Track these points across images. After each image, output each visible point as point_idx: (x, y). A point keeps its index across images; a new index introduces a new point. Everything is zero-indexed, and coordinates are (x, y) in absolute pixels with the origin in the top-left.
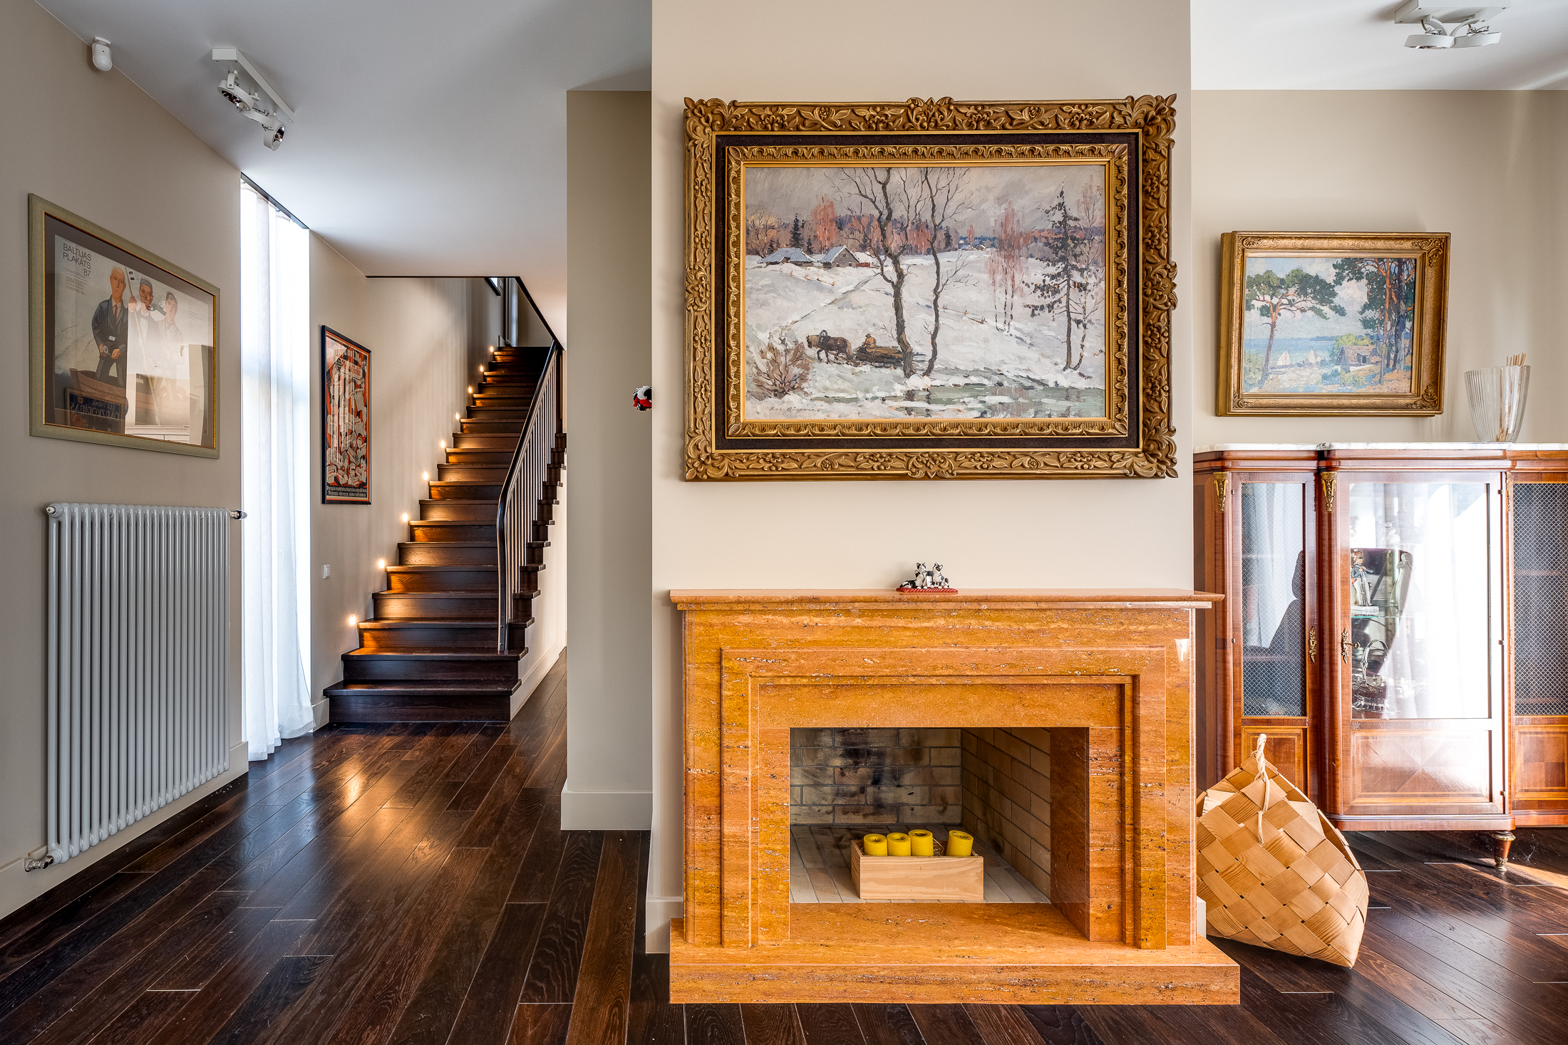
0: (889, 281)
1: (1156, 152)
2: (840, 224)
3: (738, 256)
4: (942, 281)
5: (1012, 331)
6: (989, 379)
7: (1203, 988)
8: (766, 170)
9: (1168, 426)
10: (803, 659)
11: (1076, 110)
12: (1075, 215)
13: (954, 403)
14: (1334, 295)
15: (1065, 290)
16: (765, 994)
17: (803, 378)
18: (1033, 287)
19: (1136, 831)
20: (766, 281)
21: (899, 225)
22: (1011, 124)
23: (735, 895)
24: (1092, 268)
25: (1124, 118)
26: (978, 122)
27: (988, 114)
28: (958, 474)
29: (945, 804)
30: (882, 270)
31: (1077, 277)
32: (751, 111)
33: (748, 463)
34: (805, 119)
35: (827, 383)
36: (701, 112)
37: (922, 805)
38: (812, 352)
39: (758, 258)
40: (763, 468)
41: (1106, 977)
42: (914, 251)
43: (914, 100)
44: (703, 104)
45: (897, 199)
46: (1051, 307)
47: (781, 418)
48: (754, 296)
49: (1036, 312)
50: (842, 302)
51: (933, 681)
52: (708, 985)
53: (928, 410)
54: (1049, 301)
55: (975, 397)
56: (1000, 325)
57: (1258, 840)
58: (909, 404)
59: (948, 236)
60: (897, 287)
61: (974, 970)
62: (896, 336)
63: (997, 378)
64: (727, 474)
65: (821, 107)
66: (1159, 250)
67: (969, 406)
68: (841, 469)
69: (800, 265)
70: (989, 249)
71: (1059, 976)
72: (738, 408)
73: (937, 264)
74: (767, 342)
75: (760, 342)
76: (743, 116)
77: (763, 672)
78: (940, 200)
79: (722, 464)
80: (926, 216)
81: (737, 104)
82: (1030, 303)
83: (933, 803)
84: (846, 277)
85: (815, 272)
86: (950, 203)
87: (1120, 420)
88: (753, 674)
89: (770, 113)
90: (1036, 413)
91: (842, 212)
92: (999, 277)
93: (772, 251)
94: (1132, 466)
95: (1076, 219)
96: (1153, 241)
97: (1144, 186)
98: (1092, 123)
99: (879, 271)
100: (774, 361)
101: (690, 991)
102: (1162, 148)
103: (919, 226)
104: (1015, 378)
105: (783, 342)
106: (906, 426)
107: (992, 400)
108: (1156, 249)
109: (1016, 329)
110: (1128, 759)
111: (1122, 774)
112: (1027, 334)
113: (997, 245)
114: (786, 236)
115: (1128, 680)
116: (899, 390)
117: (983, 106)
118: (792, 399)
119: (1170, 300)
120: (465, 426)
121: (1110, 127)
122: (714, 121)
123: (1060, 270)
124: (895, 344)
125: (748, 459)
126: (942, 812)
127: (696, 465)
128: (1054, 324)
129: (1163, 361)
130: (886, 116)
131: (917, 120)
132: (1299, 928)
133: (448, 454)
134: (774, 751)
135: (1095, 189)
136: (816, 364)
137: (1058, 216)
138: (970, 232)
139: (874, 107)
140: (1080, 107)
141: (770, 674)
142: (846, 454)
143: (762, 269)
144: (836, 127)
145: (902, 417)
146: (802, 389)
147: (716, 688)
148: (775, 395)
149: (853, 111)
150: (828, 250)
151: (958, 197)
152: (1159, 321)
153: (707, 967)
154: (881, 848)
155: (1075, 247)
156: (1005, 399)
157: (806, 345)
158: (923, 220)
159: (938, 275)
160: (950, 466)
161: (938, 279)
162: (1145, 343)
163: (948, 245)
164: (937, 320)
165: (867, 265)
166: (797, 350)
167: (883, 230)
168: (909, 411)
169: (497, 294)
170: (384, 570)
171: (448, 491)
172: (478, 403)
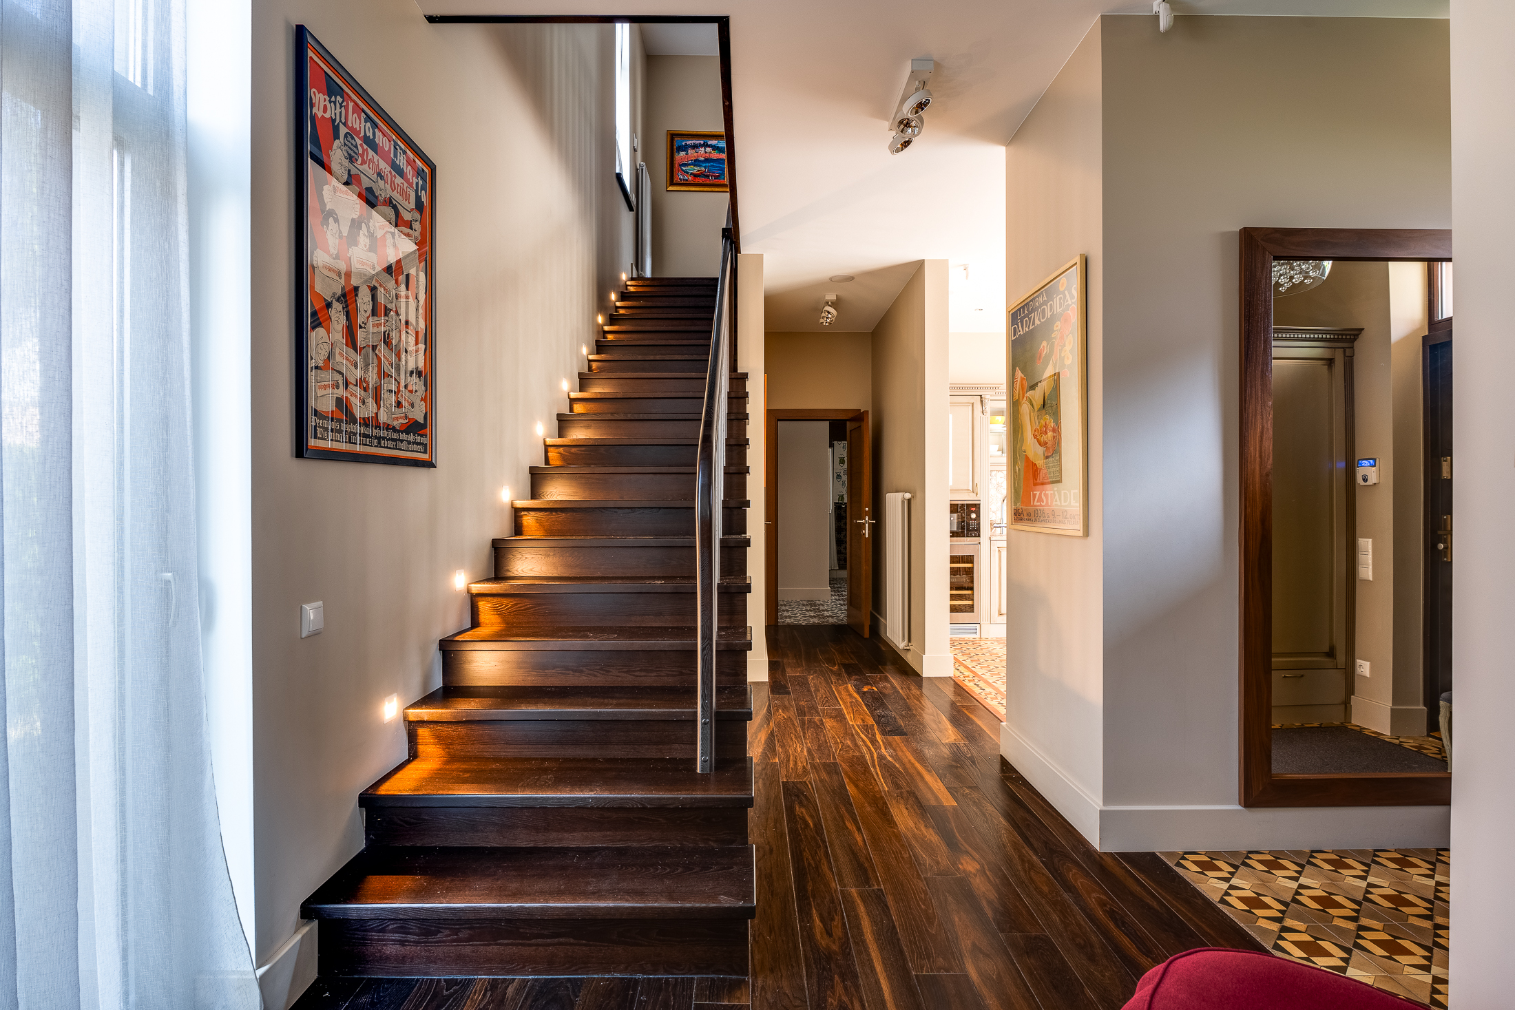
120: (594, 365)
133: (572, 401)
169: (631, 209)
170: (465, 594)
171: (572, 453)
172: (610, 337)
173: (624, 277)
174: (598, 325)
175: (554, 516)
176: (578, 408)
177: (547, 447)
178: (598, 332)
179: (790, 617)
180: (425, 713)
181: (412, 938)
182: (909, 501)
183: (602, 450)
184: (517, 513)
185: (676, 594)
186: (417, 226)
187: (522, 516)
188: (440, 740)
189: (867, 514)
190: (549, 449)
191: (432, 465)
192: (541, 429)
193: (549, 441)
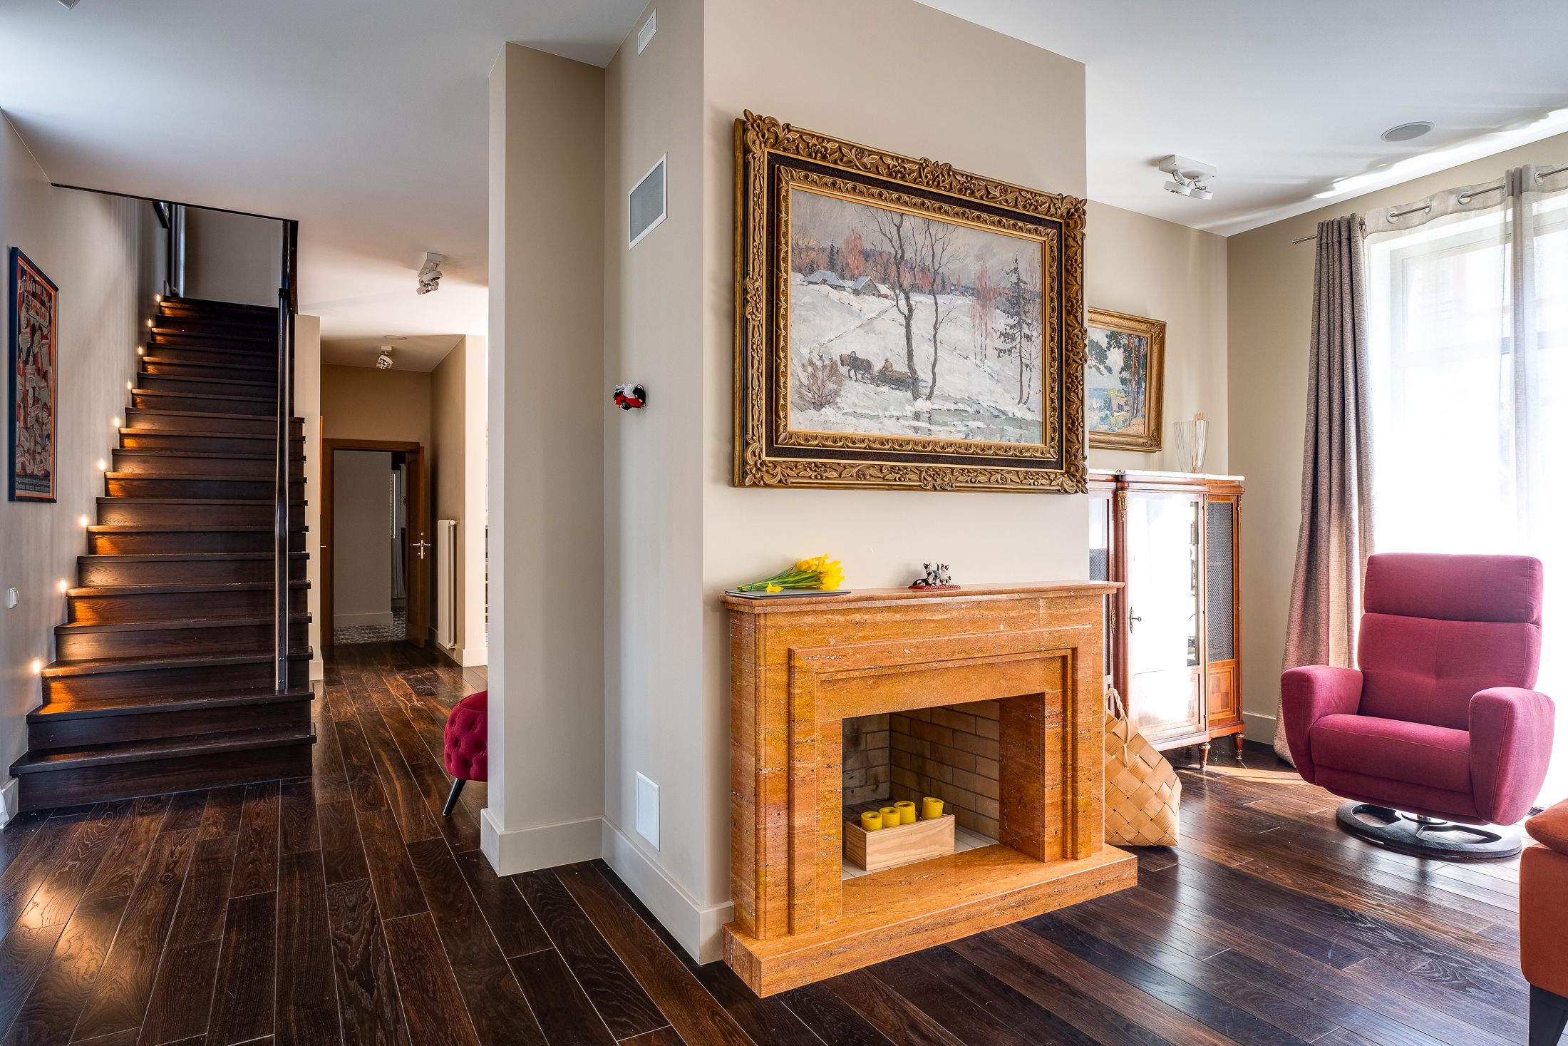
0: (902, 314)
1: (1074, 240)
2: (867, 256)
3: (786, 272)
4: (940, 320)
5: (986, 368)
6: (971, 406)
7: (1119, 879)
8: (808, 194)
9: (1083, 454)
10: (859, 653)
11: (1029, 196)
12: (1024, 279)
13: (947, 425)
14: (1106, 358)
15: (1018, 340)
16: (840, 966)
17: (836, 393)
18: (999, 333)
19: (1075, 769)
20: (807, 299)
21: (909, 265)
22: (987, 197)
23: (803, 883)
24: (1035, 323)
25: (1056, 209)
26: (966, 190)
27: (974, 184)
28: (956, 487)
29: (877, 782)
30: (897, 303)
31: (1026, 330)
32: (801, 137)
33: (797, 471)
34: (844, 155)
35: (856, 401)
36: (759, 126)
37: (860, 787)
38: (844, 370)
39: (801, 276)
40: (810, 477)
41: (1067, 885)
42: (919, 290)
43: (926, 160)
44: (761, 120)
45: (907, 243)
46: (1010, 351)
47: (819, 430)
48: (797, 312)
49: (1001, 354)
50: (867, 326)
51: (950, 665)
52: (793, 971)
53: (929, 430)
54: (1009, 346)
55: (962, 421)
56: (978, 363)
57: (1124, 766)
58: (916, 424)
59: (943, 281)
60: (908, 319)
61: (988, 902)
62: (907, 363)
63: (976, 407)
64: (780, 481)
65: (858, 148)
66: (1076, 317)
67: (958, 429)
68: (872, 479)
69: (836, 289)
70: (970, 297)
71: (1039, 892)
72: (785, 417)
73: (936, 303)
74: (807, 356)
75: (802, 357)
76: (794, 140)
77: (827, 669)
78: (938, 249)
79: (776, 471)
80: (928, 261)
81: (791, 128)
82: (998, 347)
83: (868, 783)
84: (870, 304)
85: (846, 296)
86: (944, 253)
87: (1053, 447)
88: (819, 671)
89: (817, 143)
90: (1001, 438)
91: (867, 246)
92: (977, 322)
93: (812, 271)
94: (1062, 484)
95: (1025, 283)
96: (1072, 309)
97: (1065, 265)
98: (1036, 208)
99: (895, 303)
100: (813, 375)
101: (779, 981)
102: (1078, 238)
103: (924, 269)
104: (987, 408)
105: (821, 357)
106: (916, 443)
107: (974, 424)
108: (1074, 315)
109: (988, 366)
110: (1069, 714)
111: (1064, 726)
112: (996, 372)
113: (976, 295)
114: (823, 259)
115: (1069, 652)
116: (909, 410)
117: (972, 178)
118: (828, 411)
119: (1083, 356)
120: (139, 400)
121: (1046, 215)
122: (768, 138)
123: (1016, 322)
124: (906, 369)
125: (796, 467)
126: (875, 791)
127: (754, 471)
128: (1012, 366)
129: (1079, 403)
130: (905, 168)
131: (926, 177)
132: (1150, 824)
133: (122, 436)
134: (829, 742)
135: (1036, 261)
136: (847, 382)
137: (1014, 279)
138: (958, 280)
139: (897, 159)
140: (1031, 195)
141: (832, 670)
142: (873, 466)
143: (803, 287)
144: (865, 168)
145: (910, 435)
146: (836, 404)
147: (784, 688)
148: (814, 408)
149: (881, 158)
150: (857, 278)
151: (950, 250)
152: (1076, 371)
153: (793, 954)
154: (878, 822)
155: (1025, 305)
156: (981, 425)
157: (839, 363)
158: (927, 265)
159: (937, 314)
160: (950, 479)
161: (937, 317)
162: (1067, 388)
163: (944, 289)
164: (936, 353)
165: (886, 296)
166: (832, 367)
167: (898, 268)
168: (916, 429)
169: (164, 225)
170: (65, 595)
171: (135, 486)
172: (151, 369)
173: (158, 298)
174: (140, 355)
175: (129, 539)
176: (129, 443)
177: (107, 480)
178: (139, 363)
179: (347, 639)
180: (60, 671)
181: (89, 781)
182: (455, 526)
183: (166, 484)
184: (91, 536)
185: (252, 592)
186: (49, 336)
187: (96, 539)
188: (70, 690)
189: (422, 538)
190: (110, 482)
191: (55, 502)
192: (103, 465)
193: (110, 474)
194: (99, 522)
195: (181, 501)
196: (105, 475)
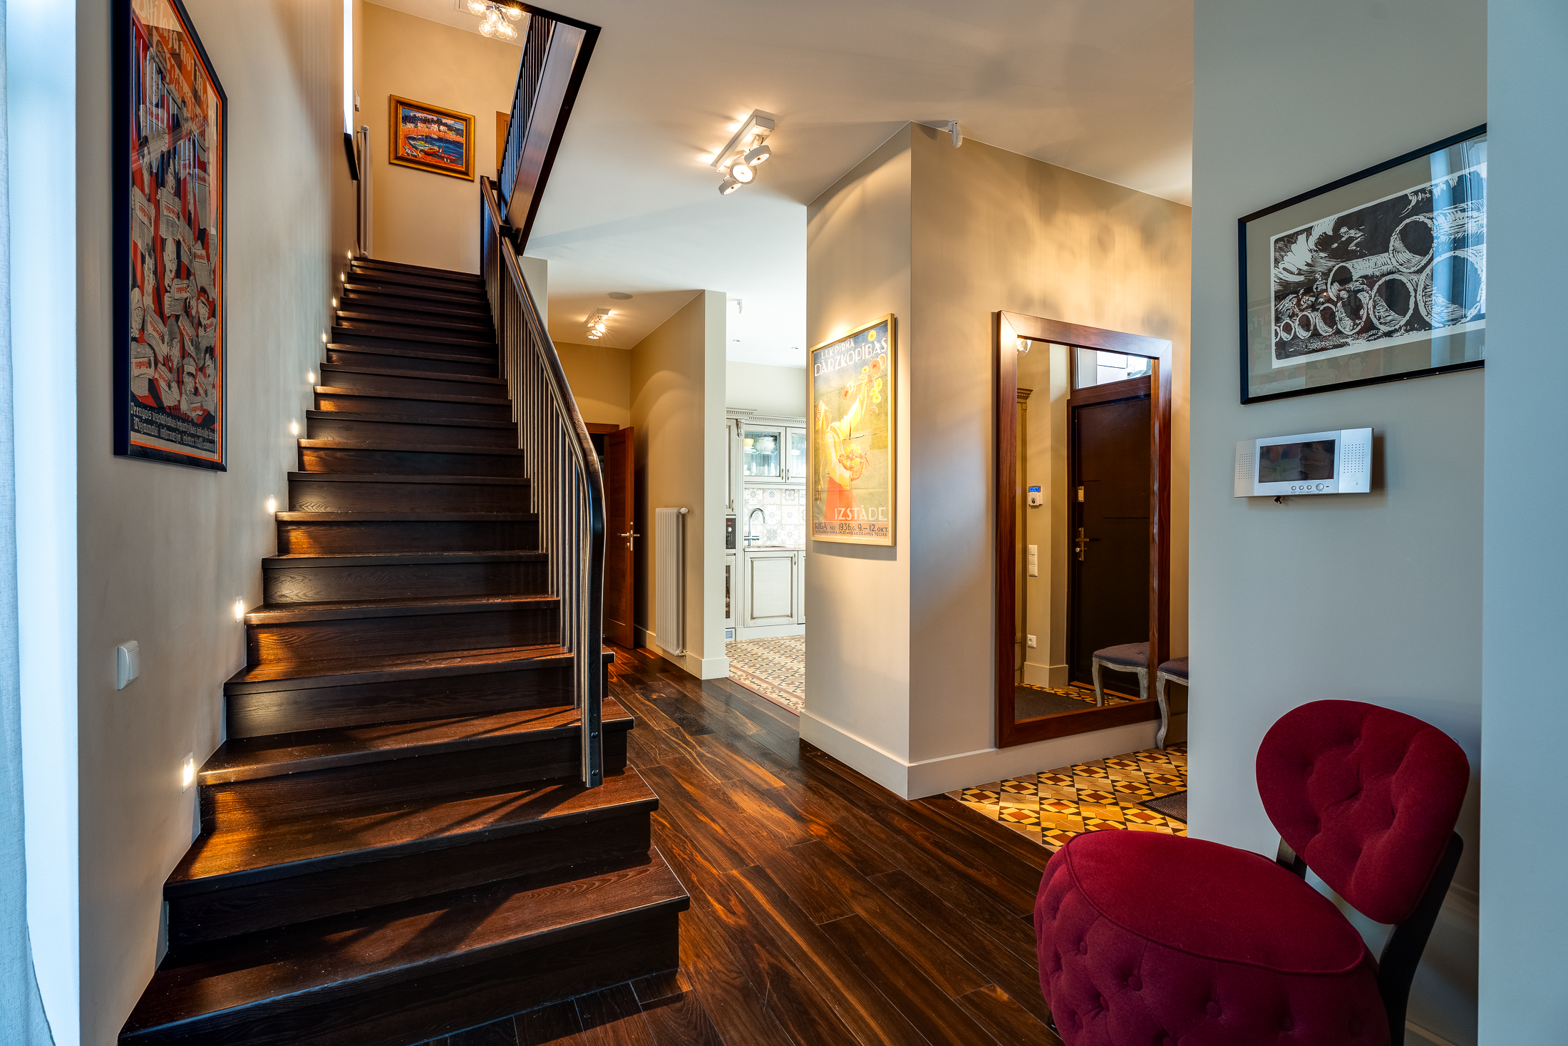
120: (335, 357)
133: (318, 397)
170: (243, 624)
172: (345, 325)
173: (349, 256)
174: (333, 308)
176: (327, 405)
177: (301, 450)
178: (333, 317)
182: (685, 515)
184: (281, 525)
187: (288, 531)
189: (631, 527)
190: (305, 452)
191: (224, 469)
192: (296, 428)
193: (304, 442)
194: (292, 508)
195: (401, 478)
196: (299, 443)
